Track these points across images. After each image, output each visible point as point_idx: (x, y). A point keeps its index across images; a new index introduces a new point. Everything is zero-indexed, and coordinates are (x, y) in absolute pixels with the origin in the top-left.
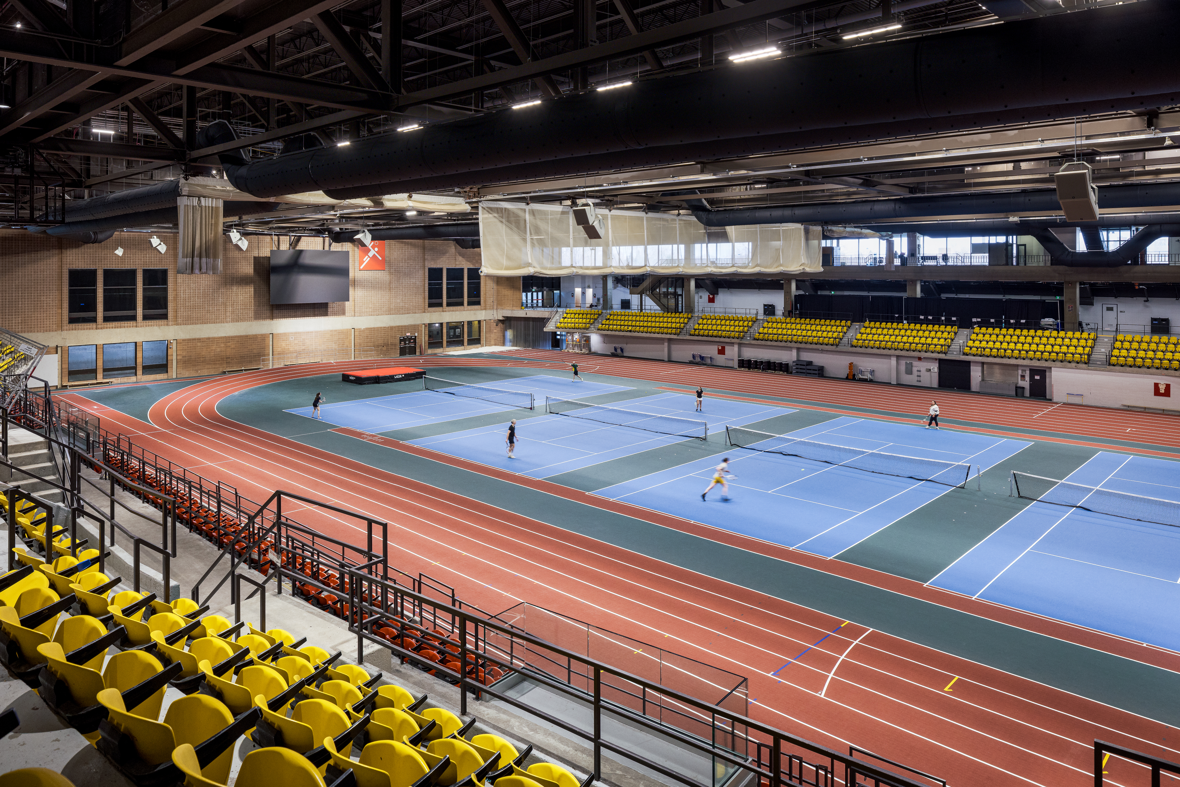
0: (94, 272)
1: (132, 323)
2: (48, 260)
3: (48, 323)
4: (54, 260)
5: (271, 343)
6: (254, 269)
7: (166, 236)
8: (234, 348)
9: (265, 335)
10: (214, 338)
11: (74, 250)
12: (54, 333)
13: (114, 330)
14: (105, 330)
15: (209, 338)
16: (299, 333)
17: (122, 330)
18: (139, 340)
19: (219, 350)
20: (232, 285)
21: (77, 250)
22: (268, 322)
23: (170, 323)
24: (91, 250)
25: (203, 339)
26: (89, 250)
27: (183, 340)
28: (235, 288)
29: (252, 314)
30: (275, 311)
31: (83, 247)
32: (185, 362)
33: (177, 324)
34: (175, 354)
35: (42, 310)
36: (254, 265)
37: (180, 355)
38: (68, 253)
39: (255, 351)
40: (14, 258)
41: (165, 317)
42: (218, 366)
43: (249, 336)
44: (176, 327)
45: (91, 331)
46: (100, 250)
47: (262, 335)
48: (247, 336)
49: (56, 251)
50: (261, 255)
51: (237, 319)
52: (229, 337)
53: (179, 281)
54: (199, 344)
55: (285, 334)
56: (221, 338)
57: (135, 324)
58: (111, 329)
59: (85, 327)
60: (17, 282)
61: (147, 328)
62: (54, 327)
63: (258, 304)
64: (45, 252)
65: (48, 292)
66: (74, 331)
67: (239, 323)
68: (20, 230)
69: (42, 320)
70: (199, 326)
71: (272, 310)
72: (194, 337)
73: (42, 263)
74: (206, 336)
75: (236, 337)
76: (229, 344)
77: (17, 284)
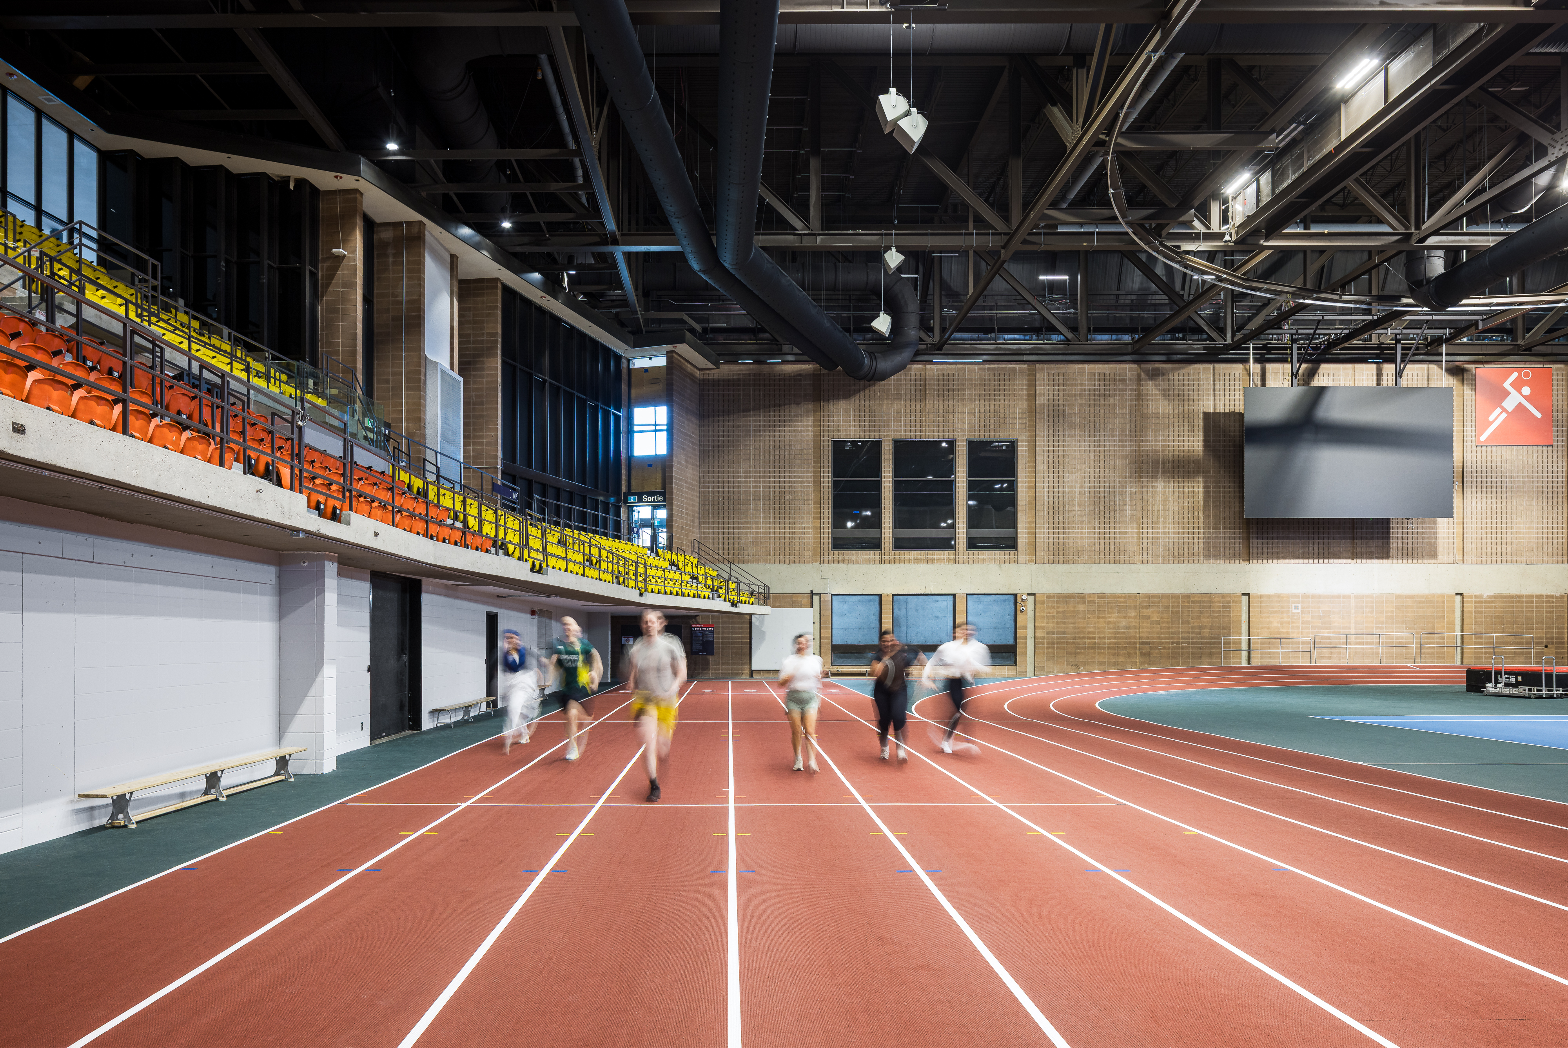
0: (876, 446)
1: (946, 554)
2: (798, 424)
3: (797, 546)
4: (808, 423)
5: (1244, 617)
6: (1207, 442)
7: (1014, 369)
8: (1158, 623)
9: (1230, 595)
10: (1114, 596)
11: (841, 403)
12: (808, 567)
13: (913, 565)
14: (897, 565)
15: (1102, 596)
16: (1313, 596)
17: (929, 567)
18: (961, 590)
19: (1123, 623)
20: (1154, 476)
21: (846, 402)
22: (1237, 567)
23: (1022, 558)
24: (872, 403)
25: (1090, 595)
26: (867, 403)
27: (1049, 597)
28: (1160, 485)
29: (1199, 545)
30: (1254, 542)
31: (857, 397)
32: (1051, 645)
33: (1036, 562)
34: (1031, 626)
35: (787, 521)
36: (1204, 431)
37: (1043, 628)
38: (831, 408)
39: (1206, 633)
40: (742, 419)
41: (1010, 544)
42: (1121, 659)
43: (1194, 595)
44: (1034, 567)
45: (872, 566)
46: (888, 402)
47: (1223, 596)
48: (1188, 596)
49: (810, 406)
50: (1221, 409)
51: (1167, 557)
52: (1147, 596)
53: (1040, 466)
54: (1081, 607)
55: (1279, 596)
56: (1130, 596)
57: (952, 557)
58: (907, 565)
59: (861, 558)
60: (747, 464)
61: (976, 565)
62: (808, 556)
63: (1214, 524)
64: (793, 408)
65: (797, 485)
66: (841, 565)
67: (1170, 566)
68: (751, 366)
69: (787, 541)
70: (1081, 568)
71: (1248, 539)
72: (1070, 591)
73: (787, 429)
74: (1097, 590)
75: (1163, 596)
76: (1146, 612)
77: (747, 468)
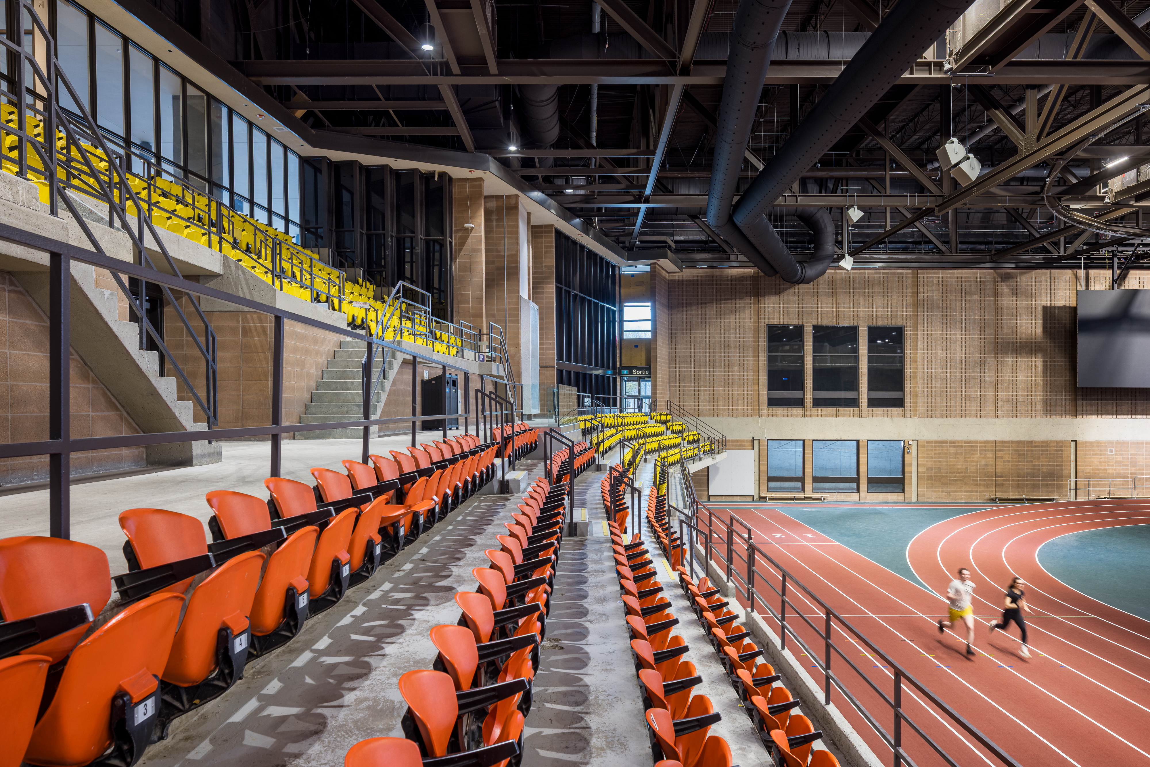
0: (799, 331)
1: (852, 410)
2: (741, 313)
3: (742, 404)
4: (749, 312)
5: (1073, 457)
6: (1045, 327)
7: (902, 273)
8: (1009, 462)
9: (1062, 442)
10: (976, 442)
11: (774, 298)
12: (749, 419)
13: (827, 418)
14: (816, 418)
15: (967, 442)
16: (1124, 443)
17: (839, 420)
18: (863, 437)
19: (983, 462)
20: (1006, 353)
21: (778, 297)
22: (1067, 420)
23: (908, 413)
24: (797, 298)
25: (958, 442)
26: (793, 298)
27: (928, 442)
28: (1010, 360)
29: (1039, 405)
30: (1080, 402)
31: (785, 294)
32: (930, 478)
33: (918, 416)
34: (915, 464)
35: (734, 385)
36: (1043, 320)
37: (924, 465)
38: (766, 302)
39: (1044, 469)
40: (700, 310)
41: (899, 403)
42: (982, 489)
43: (1035, 442)
44: (917, 420)
45: (797, 419)
46: (808, 297)
47: (1057, 442)
48: (1031, 442)
49: (751, 300)
50: (1056, 303)
51: (1015, 412)
52: (1001, 442)
53: (922, 346)
54: (952, 450)
55: (1098, 442)
56: (988, 442)
57: (856, 412)
58: (824, 418)
59: (789, 413)
60: (704, 343)
61: (874, 419)
62: (750, 411)
63: (1050, 389)
64: (738, 301)
65: (742, 359)
66: (774, 418)
67: (1018, 420)
68: (707, 270)
69: (734, 400)
70: (952, 421)
71: (1075, 400)
72: (944, 438)
73: (734, 317)
74: (964, 438)
75: (1012, 442)
76: (1000, 454)
77: (704, 346)
